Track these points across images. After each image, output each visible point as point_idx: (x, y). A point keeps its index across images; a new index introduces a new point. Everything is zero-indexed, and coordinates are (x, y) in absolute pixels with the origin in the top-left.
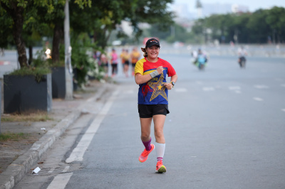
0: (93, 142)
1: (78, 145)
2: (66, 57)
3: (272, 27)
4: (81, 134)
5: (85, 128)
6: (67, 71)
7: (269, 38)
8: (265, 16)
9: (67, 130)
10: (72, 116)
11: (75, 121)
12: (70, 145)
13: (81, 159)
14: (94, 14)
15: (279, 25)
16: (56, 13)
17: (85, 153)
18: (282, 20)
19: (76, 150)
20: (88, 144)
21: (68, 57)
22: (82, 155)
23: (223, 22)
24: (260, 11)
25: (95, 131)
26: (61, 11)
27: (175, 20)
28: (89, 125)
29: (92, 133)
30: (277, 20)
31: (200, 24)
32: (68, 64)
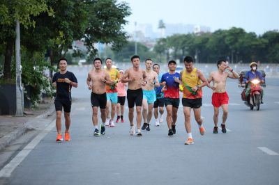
0: (27, 158)
1: (11, 161)
2: (17, 75)
3: (231, 47)
4: (19, 150)
5: (25, 144)
6: (18, 88)
7: (228, 58)
8: (225, 37)
9: (7, 146)
10: (16, 132)
11: (18, 137)
12: (4, 161)
13: (8, 175)
14: (45, 34)
15: (237, 45)
16: (7, 33)
17: (15, 169)
18: (240, 40)
19: (8, 166)
20: (21, 160)
21: (18, 75)
22: (11, 171)
23: (184, 42)
24: (219, 32)
25: (33, 147)
26: (13, 30)
27: (129, 40)
28: (29, 141)
29: (29, 149)
30: (236, 41)
31: (162, 43)
32: (19, 82)
